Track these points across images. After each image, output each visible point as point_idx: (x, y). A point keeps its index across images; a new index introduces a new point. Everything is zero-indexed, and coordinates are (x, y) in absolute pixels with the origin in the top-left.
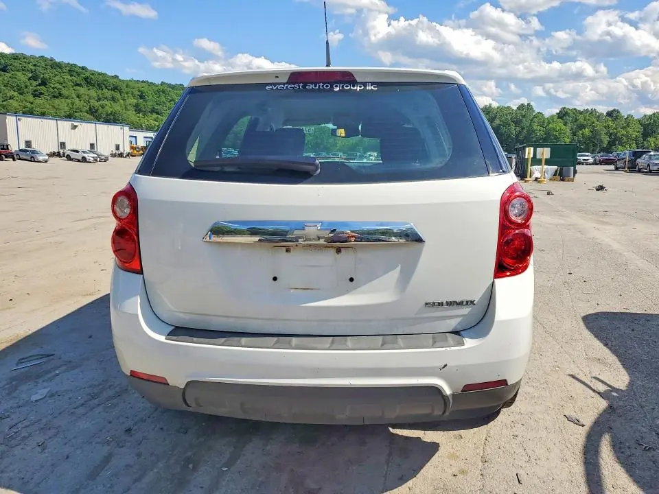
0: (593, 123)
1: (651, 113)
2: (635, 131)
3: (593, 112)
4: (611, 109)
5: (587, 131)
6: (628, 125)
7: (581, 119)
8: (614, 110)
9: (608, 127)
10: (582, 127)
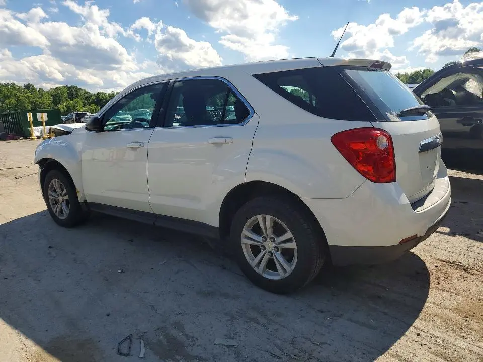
0: (16, 94)
1: (55, 88)
2: (48, 100)
3: (13, 85)
4: (26, 84)
5: (12, 100)
6: (42, 96)
7: (5, 91)
8: (29, 85)
9: (27, 97)
10: (7, 97)
